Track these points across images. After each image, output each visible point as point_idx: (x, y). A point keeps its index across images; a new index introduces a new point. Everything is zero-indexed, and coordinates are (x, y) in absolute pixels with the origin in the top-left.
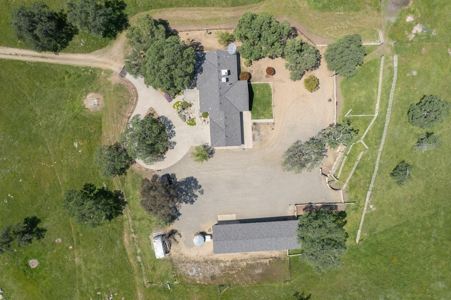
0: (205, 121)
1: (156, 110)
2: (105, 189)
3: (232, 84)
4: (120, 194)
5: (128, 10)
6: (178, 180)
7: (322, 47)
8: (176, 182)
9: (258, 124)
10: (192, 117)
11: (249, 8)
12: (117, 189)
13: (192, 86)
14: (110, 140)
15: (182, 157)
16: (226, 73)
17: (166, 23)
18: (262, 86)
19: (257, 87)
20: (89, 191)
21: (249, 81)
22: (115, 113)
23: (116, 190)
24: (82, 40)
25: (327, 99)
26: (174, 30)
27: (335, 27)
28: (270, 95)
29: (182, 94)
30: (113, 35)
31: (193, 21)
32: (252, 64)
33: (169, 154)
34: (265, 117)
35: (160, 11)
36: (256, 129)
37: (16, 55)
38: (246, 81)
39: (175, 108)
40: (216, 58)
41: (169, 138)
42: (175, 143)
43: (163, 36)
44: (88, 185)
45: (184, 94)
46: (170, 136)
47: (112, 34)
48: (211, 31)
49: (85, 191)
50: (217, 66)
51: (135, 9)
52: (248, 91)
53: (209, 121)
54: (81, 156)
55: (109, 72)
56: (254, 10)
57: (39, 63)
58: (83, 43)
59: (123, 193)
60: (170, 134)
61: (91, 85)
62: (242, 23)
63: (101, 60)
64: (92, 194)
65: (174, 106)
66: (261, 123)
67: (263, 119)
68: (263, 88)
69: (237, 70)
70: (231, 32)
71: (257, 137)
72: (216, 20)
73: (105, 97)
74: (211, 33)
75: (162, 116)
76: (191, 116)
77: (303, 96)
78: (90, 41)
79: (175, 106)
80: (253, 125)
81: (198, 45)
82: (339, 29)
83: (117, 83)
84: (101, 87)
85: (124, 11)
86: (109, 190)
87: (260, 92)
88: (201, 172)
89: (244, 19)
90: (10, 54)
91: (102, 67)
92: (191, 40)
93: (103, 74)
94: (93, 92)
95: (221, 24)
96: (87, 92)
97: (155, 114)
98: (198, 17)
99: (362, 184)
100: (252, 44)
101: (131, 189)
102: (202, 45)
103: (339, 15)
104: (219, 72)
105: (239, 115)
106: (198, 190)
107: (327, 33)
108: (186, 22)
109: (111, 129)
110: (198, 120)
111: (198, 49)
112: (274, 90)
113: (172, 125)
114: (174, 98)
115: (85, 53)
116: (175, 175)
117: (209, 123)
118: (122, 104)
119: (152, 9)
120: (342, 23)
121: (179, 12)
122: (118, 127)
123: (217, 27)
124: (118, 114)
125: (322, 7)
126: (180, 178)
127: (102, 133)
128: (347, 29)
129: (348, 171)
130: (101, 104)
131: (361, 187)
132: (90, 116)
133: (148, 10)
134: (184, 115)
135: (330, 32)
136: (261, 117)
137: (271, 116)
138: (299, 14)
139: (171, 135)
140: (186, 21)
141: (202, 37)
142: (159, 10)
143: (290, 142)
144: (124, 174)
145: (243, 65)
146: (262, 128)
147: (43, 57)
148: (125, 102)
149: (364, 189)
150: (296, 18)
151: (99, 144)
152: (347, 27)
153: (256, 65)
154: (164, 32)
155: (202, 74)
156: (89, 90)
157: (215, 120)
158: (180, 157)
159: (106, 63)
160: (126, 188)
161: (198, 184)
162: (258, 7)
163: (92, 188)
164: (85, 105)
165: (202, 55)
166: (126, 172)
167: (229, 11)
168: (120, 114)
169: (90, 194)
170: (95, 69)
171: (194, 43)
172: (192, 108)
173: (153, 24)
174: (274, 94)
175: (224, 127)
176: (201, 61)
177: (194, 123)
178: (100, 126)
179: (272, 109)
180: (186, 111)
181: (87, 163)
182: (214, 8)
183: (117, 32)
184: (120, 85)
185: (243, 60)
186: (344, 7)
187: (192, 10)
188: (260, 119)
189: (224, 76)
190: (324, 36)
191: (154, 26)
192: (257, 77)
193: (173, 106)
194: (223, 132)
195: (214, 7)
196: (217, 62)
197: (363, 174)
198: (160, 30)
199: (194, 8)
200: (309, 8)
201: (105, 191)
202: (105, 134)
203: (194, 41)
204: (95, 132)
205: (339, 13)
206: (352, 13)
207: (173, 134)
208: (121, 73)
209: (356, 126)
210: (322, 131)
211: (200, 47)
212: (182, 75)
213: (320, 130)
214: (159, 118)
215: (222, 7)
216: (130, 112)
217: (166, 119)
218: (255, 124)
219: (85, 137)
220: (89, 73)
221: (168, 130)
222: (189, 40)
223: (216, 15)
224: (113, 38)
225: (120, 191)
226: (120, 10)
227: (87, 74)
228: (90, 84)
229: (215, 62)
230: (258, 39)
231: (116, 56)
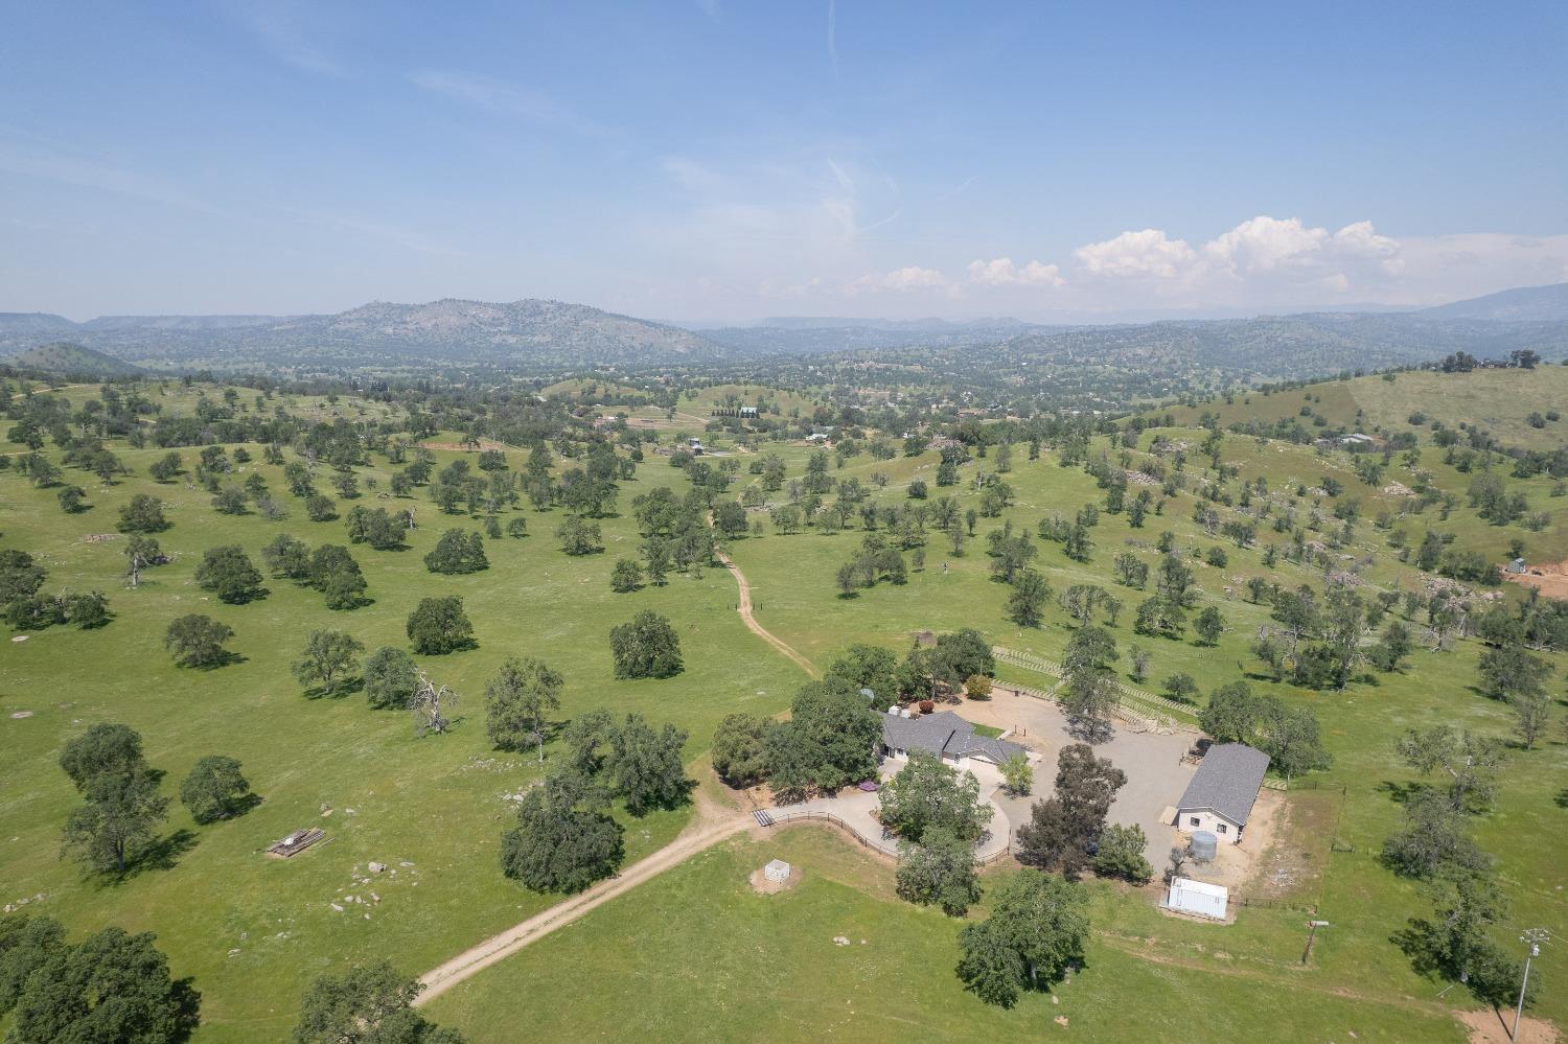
14: (883, 885)
22: (832, 858)
24: (643, 832)
37: (532, 931)
55: (743, 836)
57: (596, 910)
58: (649, 834)
61: (735, 867)
73: (784, 859)
78: (657, 826)
83: (774, 835)
84: (755, 857)
90: (515, 940)
91: (720, 840)
93: (734, 844)
94: (753, 870)
96: (744, 878)
115: (667, 845)
118: (823, 842)
122: (866, 863)
132: (797, 894)
147: (593, 898)
148: (823, 838)
156: (742, 874)
159: (719, 833)
164: (765, 894)
168: (840, 852)
170: (712, 849)
184: (782, 833)
216: (851, 836)
220: (710, 859)
227: (708, 861)
228: (731, 868)
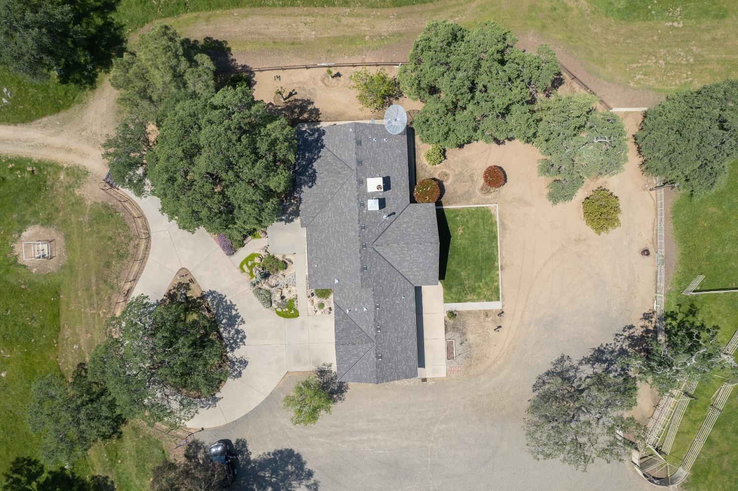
0: (321, 305)
1: (196, 275)
2: (68, 472)
3: (394, 213)
4: (106, 485)
5: (124, 14)
6: (252, 457)
7: (627, 114)
8: (249, 462)
9: (461, 314)
10: (288, 297)
11: (440, 10)
12: (99, 472)
13: (290, 214)
14: (80, 348)
15: (261, 398)
16: (379, 187)
17: (224, 48)
18: (473, 215)
19: (458, 218)
20: (26, 476)
21: (439, 203)
22: (93, 280)
23: (97, 474)
24: (5, 90)
25: (637, 247)
26: (244, 67)
27: (661, 62)
28: (493, 237)
29: (262, 235)
30: (86, 78)
31: (293, 44)
32: (445, 157)
33: (229, 389)
34: (481, 297)
35: (208, 17)
36: (455, 328)
38: (432, 205)
39: (243, 271)
40: (352, 145)
41: (228, 349)
42: (244, 363)
43: (208, 86)
44: (25, 460)
45: (268, 235)
46: (231, 344)
47: (83, 75)
48: (340, 70)
49: (15, 476)
50: (354, 168)
51: (144, 11)
52: (437, 233)
53: (333, 306)
54: (5, 387)
55: (78, 175)
56: (451, 17)
58: (7, 98)
59: (112, 482)
60: (233, 338)
61: (31, 205)
62: (422, 51)
63: (57, 141)
64: (34, 484)
65: (241, 267)
66: (469, 312)
67: (473, 301)
68: (473, 221)
69: (407, 175)
70: (393, 73)
71: (457, 349)
72: (352, 41)
73: (67, 237)
74: (338, 75)
75: (212, 293)
76: (285, 292)
77: (578, 240)
78: (27, 92)
79: (245, 267)
80: (448, 319)
81: (307, 107)
82: (670, 66)
83: (99, 201)
84: (57, 210)
85: (112, 15)
86: (77, 475)
87: (466, 230)
88: (311, 439)
89: (429, 39)
91: (59, 160)
92: (285, 95)
93: (62, 177)
94: (37, 223)
95: (365, 52)
96: (24, 224)
97: (192, 286)
98: (306, 33)
99: (725, 465)
100: (451, 106)
101: (134, 475)
102: (317, 105)
103: (673, 28)
104: (361, 183)
105: (412, 294)
106: (304, 482)
107: (638, 77)
108: (276, 45)
109: (84, 321)
110: (305, 305)
111: (306, 116)
112: (502, 224)
113: (237, 316)
114: (243, 245)
115: (15, 124)
116: (244, 445)
117: (333, 312)
118: (112, 256)
119: (186, 12)
120: (679, 51)
121: (258, 19)
122: (102, 315)
123: (354, 60)
124: (102, 282)
125: (627, 8)
126: (257, 451)
127: (58, 330)
128: (691, 66)
129: (688, 432)
130: (60, 255)
131: (724, 472)
132: (31, 284)
133: (178, 14)
134: (268, 292)
135: (645, 75)
136: (469, 297)
137: (495, 294)
138: (567, 27)
139: (235, 342)
140: (275, 43)
141: (316, 84)
142: (206, 14)
143: (544, 361)
144: (115, 436)
145: (422, 159)
146: (471, 323)
148: (118, 251)
149: (731, 477)
150: (560, 36)
151: (51, 358)
152: (691, 61)
153: (456, 159)
154: (211, 75)
155: (314, 187)
156: (27, 218)
157: (348, 311)
158: (257, 398)
159: (69, 151)
160: (120, 471)
161: (305, 467)
162: (460, 8)
163: (33, 469)
164: (16, 257)
165: (316, 135)
166: (121, 433)
167: (387, 17)
168: (105, 281)
169: (29, 483)
170: (41, 166)
171: (296, 100)
172: (289, 272)
173: (181, 51)
174: (503, 237)
175: (372, 332)
176: (310, 152)
177: (293, 312)
178: (56, 310)
179: (498, 275)
180: (272, 280)
181: (20, 404)
182: (348, 10)
183: (98, 70)
184: (106, 207)
185: (424, 149)
186: (686, 7)
187: (290, 15)
188: (465, 301)
189: (372, 196)
190: (632, 84)
191: (183, 59)
192: (460, 192)
193: (238, 265)
194: (370, 345)
195: (349, 7)
196: (354, 155)
197: (728, 439)
198: (200, 68)
199: (297, 10)
200: (592, 12)
201: (68, 477)
202: (67, 332)
203: (296, 97)
204: (43, 327)
205: (670, 24)
206: (707, 23)
207: (240, 338)
208: (108, 177)
209: (711, 318)
210: (624, 331)
211: (311, 112)
212: (254, 198)
213: (618, 328)
214: (203, 297)
215: (369, 7)
216: (131, 278)
217: (221, 299)
218: (452, 314)
219: (17, 339)
220: (27, 175)
221: (225, 329)
222: (280, 93)
223: (352, 27)
224: (87, 85)
225: (107, 478)
226: (103, 12)
227: (23, 177)
228: (28, 202)
229: (349, 155)
230: (470, 95)
231: (95, 134)
